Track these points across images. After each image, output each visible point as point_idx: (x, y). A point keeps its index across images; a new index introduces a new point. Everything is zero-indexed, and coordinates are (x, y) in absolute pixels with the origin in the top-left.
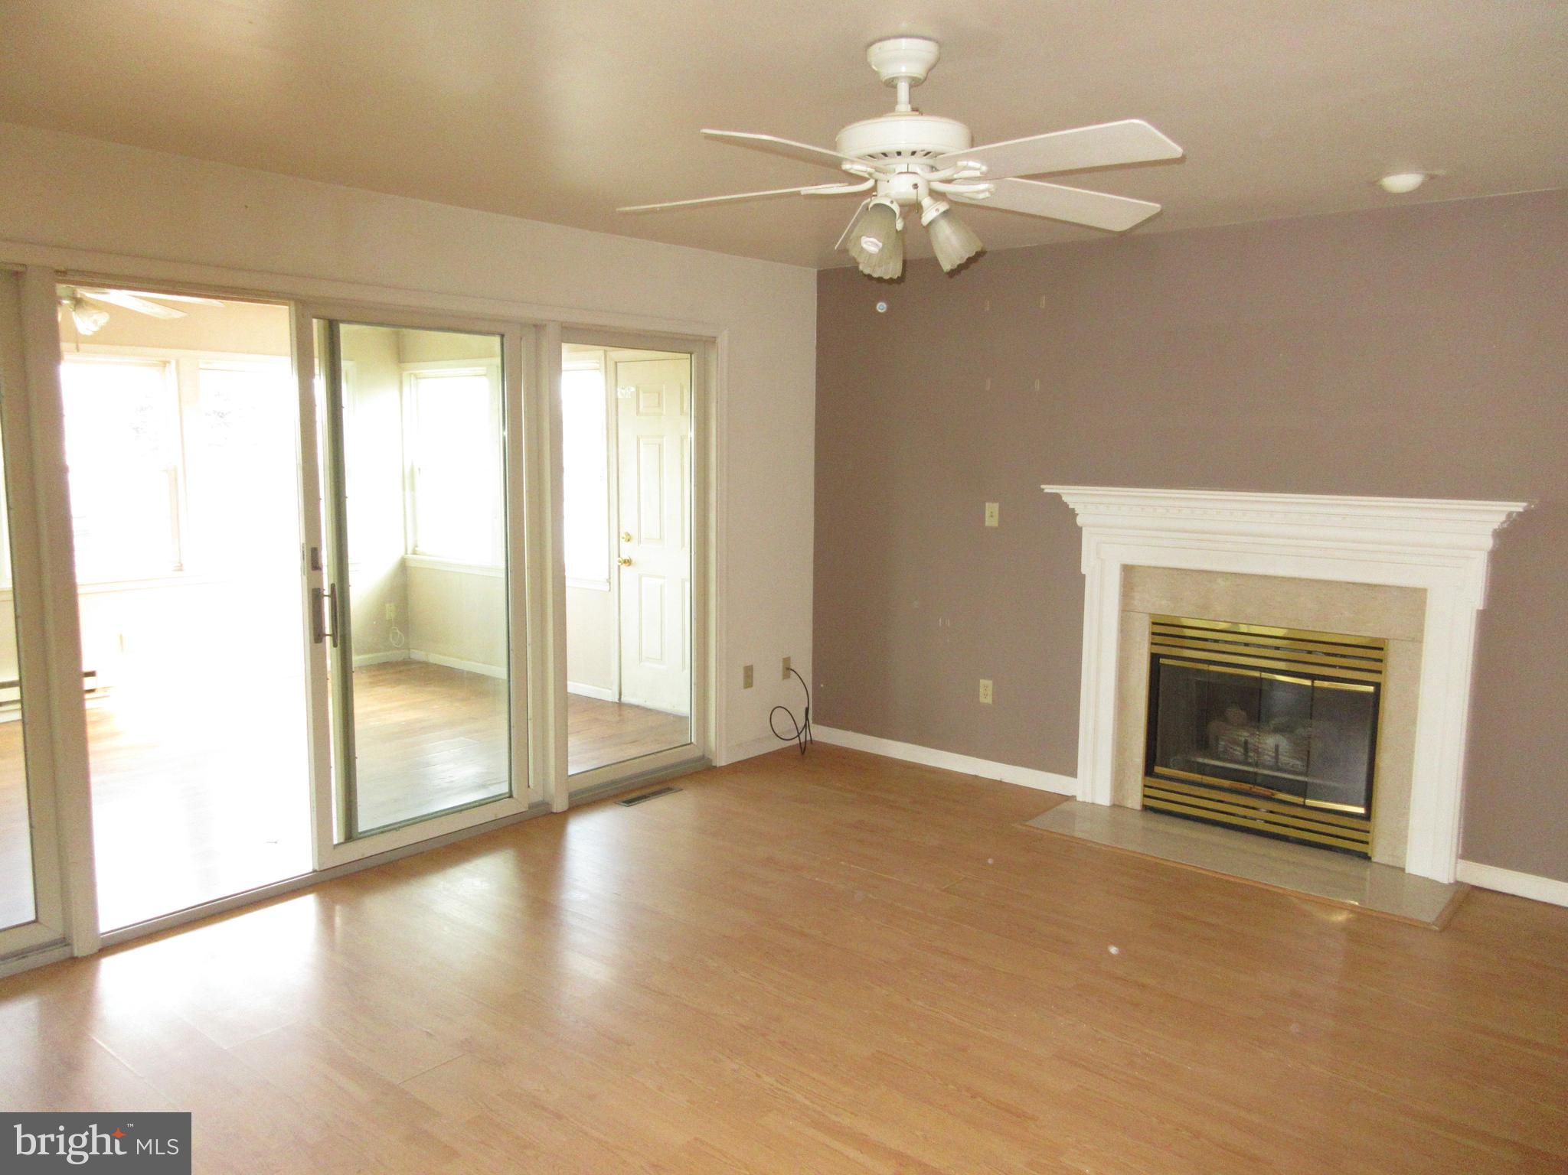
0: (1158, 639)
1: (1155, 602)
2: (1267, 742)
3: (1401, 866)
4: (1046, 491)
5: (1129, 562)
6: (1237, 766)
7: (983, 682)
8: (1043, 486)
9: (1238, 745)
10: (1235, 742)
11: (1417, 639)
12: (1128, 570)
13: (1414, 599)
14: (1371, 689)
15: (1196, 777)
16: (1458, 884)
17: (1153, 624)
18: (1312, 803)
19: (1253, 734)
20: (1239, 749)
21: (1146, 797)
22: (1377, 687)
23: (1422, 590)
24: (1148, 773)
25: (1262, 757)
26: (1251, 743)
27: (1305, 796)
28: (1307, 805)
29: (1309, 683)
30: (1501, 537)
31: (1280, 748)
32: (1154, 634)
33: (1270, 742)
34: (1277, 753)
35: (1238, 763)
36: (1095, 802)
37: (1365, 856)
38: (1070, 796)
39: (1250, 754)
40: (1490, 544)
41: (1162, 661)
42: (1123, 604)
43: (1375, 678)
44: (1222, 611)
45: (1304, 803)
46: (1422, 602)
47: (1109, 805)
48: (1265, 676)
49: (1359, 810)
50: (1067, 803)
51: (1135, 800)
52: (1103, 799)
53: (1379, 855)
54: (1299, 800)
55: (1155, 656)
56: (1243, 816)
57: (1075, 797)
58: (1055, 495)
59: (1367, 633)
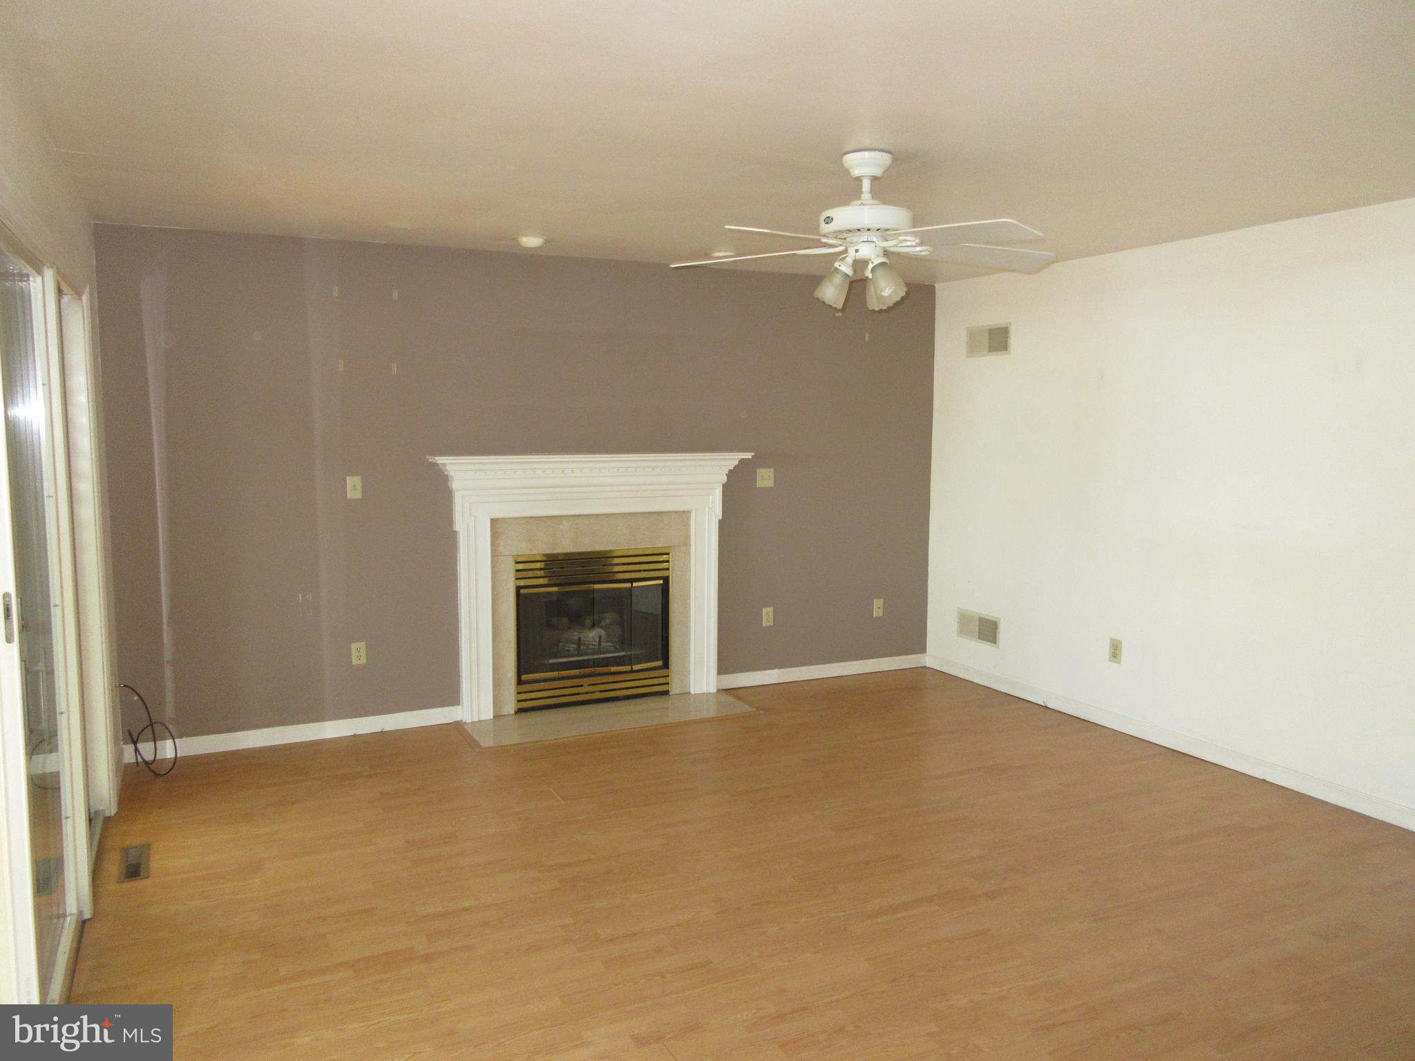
0: (521, 575)
1: (519, 546)
2: (591, 635)
3: (686, 691)
4: (430, 460)
5: (496, 515)
6: (576, 659)
7: (354, 646)
8: (427, 457)
9: (573, 643)
10: (569, 641)
11: (687, 544)
12: (494, 522)
13: (682, 517)
14: (661, 581)
15: (554, 674)
16: (719, 691)
17: (517, 563)
18: (636, 667)
19: (579, 633)
20: (574, 646)
21: (519, 701)
22: (666, 579)
23: (688, 512)
24: (520, 682)
25: (591, 647)
26: (579, 639)
27: (631, 664)
28: (634, 669)
29: (628, 585)
30: (731, 474)
31: (600, 637)
32: (518, 571)
33: (592, 635)
34: (600, 641)
35: (576, 656)
36: (481, 719)
37: (666, 693)
38: (455, 722)
39: (582, 647)
40: (724, 479)
41: (522, 591)
42: (493, 551)
43: (665, 573)
44: (567, 545)
45: (632, 668)
46: (688, 519)
47: (492, 718)
48: (597, 586)
49: (660, 663)
50: (466, 727)
51: (510, 707)
52: (488, 714)
53: (674, 689)
54: (627, 668)
55: (518, 588)
56: (587, 693)
57: (461, 721)
58: (436, 465)
59: (660, 544)
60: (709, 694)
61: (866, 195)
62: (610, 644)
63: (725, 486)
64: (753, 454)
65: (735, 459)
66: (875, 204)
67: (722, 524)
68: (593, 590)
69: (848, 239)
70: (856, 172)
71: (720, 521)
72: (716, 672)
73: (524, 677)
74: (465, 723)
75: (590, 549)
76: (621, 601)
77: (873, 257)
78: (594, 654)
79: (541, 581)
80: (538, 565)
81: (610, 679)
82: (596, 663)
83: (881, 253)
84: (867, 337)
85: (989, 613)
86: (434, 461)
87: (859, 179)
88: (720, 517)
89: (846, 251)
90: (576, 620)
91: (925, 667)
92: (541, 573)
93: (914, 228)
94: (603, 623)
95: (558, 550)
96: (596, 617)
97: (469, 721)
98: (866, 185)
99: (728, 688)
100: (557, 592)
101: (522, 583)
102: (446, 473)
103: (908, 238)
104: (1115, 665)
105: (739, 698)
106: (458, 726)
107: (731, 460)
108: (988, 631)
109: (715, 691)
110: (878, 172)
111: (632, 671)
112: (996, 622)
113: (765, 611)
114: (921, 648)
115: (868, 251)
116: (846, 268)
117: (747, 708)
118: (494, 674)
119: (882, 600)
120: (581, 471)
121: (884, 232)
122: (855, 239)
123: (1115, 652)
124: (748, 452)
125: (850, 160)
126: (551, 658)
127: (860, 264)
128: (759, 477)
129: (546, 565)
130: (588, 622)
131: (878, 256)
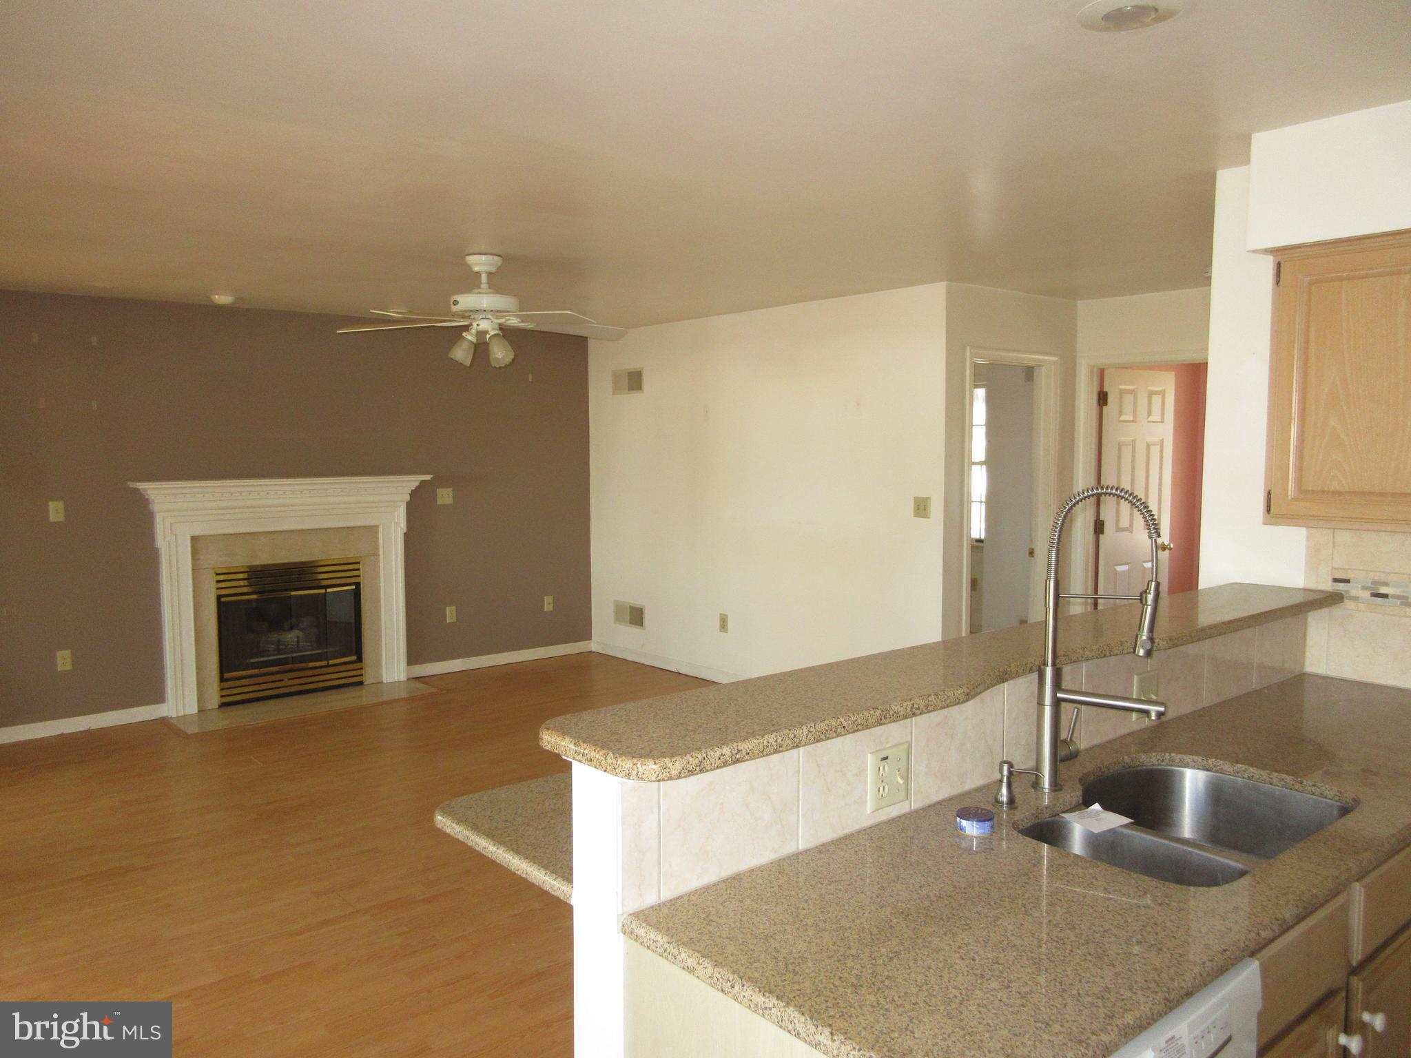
0: (222, 585)
1: (216, 559)
2: (289, 636)
3: (379, 681)
4: (131, 486)
5: (197, 533)
6: (275, 657)
8: (128, 483)
9: (273, 644)
10: (268, 642)
11: (375, 554)
12: (194, 539)
13: (372, 530)
14: (353, 587)
15: (256, 671)
16: (408, 679)
17: (217, 574)
18: (331, 662)
19: (279, 635)
20: (273, 646)
21: (222, 696)
22: (358, 585)
23: (377, 527)
24: (222, 680)
25: (290, 646)
26: (279, 641)
27: (327, 659)
28: (330, 664)
29: (323, 591)
30: (413, 494)
31: (298, 637)
32: (218, 582)
33: (291, 636)
34: (298, 642)
35: (277, 655)
36: (186, 714)
37: (361, 683)
38: (161, 718)
39: (281, 647)
40: (408, 498)
41: (223, 599)
42: (193, 565)
43: (356, 580)
44: (265, 557)
45: (328, 663)
46: (377, 533)
47: (196, 712)
48: (293, 593)
49: (354, 658)
50: (172, 721)
51: (214, 700)
52: (192, 708)
53: (368, 679)
54: (324, 663)
55: (219, 597)
56: (286, 687)
57: (167, 716)
58: (136, 490)
59: (351, 555)
60: (399, 682)
61: (484, 286)
62: (308, 644)
63: (408, 504)
64: (432, 476)
65: (415, 481)
66: (491, 293)
67: (407, 537)
68: (290, 597)
69: (472, 317)
70: (476, 269)
71: (405, 534)
72: (406, 664)
73: (226, 675)
74: (171, 718)
75: (286, 561)
76: (317, 606)
77: (490, 330)
78: (293, 652)
79: (245, 590)
80: (241, 576)
81: (310, 673)
82: (294, 660)
83: (497, 327)
84: (530, 377)
85: (637, 602)
86: (135, 486)
87: (478, 273)
88: (405, 530)
89: (471, 325)
90: (276, 625)
91: (591, 652)
92: (245, 583)
93: (520, 312)
94: (301, 626)
95: (257, 562)
96: (294, 620)
97: (174, 715)
98: (484, 278)
99: (418, 676)
100: (257, 599)
101: (223, 592)
102: (147, 497)
103: (512, 318)
104: (725, 634)
105: (426, 683)
106: (164, 721)
107: (413, 481)
108: (636, 616)
109: (405, 679)
110: (493, 269)
111: (328, 666)
112: (642, 609)
113: (448, 609)
114: (587, 636)
115: (486, 325)
116: (470, 337)
117: (433, 690)
118: (197, 673)
119: (552, 597)
120: (284, 493)
121: (497, 312)
122: (476, 316)
123: (724, 626)
124: (428, 474)
125: (471, 259)
126: (252, 657)
127: (481, 334)
128: (439, 496)
129: (248, 575)
130: (286, 625)
131: (494, 329)
